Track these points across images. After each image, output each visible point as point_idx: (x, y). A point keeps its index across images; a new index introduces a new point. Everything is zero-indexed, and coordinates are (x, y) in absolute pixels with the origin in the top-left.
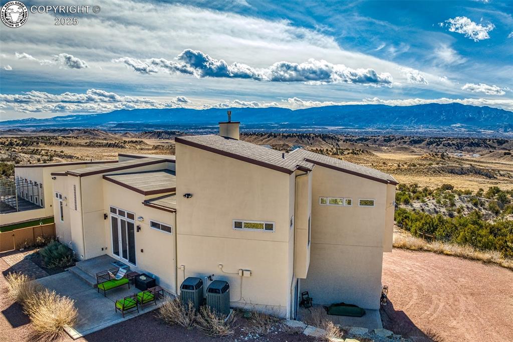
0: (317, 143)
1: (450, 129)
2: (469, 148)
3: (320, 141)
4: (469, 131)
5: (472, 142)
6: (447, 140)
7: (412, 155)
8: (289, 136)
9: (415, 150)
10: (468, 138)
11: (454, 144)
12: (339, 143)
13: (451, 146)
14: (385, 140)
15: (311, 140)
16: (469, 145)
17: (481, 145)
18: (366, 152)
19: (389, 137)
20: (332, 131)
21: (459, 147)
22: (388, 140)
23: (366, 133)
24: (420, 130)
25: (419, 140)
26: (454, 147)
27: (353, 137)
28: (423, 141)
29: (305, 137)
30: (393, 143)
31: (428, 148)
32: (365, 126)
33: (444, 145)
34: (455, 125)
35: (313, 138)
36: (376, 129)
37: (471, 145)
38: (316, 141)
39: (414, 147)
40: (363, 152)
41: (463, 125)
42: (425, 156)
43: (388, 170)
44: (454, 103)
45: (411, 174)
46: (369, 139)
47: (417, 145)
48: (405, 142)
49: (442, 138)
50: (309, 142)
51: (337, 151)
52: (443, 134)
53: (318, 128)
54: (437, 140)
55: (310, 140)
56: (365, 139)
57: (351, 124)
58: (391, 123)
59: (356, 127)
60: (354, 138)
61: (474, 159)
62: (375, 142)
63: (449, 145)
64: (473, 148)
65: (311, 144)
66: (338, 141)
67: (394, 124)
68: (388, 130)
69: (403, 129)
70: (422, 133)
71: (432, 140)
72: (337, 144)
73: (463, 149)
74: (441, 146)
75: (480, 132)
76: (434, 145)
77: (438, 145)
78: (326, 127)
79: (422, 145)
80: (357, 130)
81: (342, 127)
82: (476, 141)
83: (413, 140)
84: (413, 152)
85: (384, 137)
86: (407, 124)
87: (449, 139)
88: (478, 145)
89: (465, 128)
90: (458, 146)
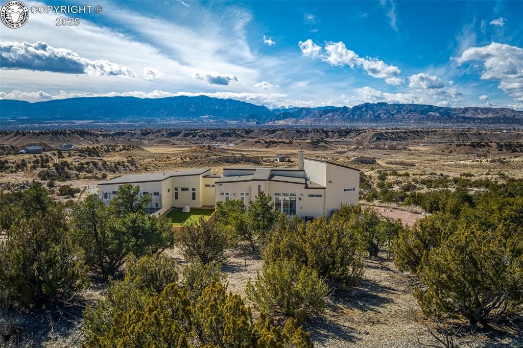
0: (75, 140)
1: (199, 120)
2: (222, 138)
3: (77, 138)
4: (216, 122)
5: (224, 133)
6: (202, 132)
7: (175, 147)
8: (41, 133)
9: (176, 142)
10: (220, 129)
11: (208, 135)
12: (99, 139)
13: (206, 137)
14: (142, 134)
15: (68, 136)
16: (222, 135)
17: (232, 135)
18: (136, 147)
19: (146, 130)
20: (81, 125)
21: (213, 138)
22: (145, 133)
23: (119, 126)
24: (172, 123)
25: (176, 133)
26: (208, 137)
27: (109, 131)
28: (180, 133)
29: (60, 134)
30: (151, 136)
31: (186, 139)
32: (115, 119)
33: (199, 137)
34: (204, 117)
35: (69, 134)
36: (128, 122)
37: (223, 135)
38: (74, 137)
39: (173, 139)
40: (133, 147)
41: (211, 116)
42: (194, 148)
43: (175, 164)
44: (201, 96)
45: (196, 166)
46: (125, 133)
47: (175, 138)
48: (162, 135)
49: (197, 130)
50: (66, 139)
51: (108, 148)
52: (193, 126)
53: (64, 123)
54: (193, 132)
55: (66, 137)
56: (121, 133)
57: (101, 117)
58: (142, 117)
59: (106, 121)
60: (109, 133)
61: (231, 148)
62: (133, 136)
63: (204, 136)
64: (225, 138)
65: (68, 141)
66: (97, 137)
67: (145, 116)
68: (140, 123)
69: (156, 122)
70: (174, 125)
71: (188, 132)
72: (97, 140)
73: (217, 139)
74: (197, 137)
75: (226, 123)
76: (191, 136)
77: (194, 136)
78: (74, 121)
79: (179, 137)
80: (108, 124)
81: (91, 121)
82: (227, 131)
83: (171, 133)
84: (174, 144)
85: (141, 131)
86: (158, 116)
87: (203, 130)
88: (229, 135)
89: (213, 119)
90: (212, 136)
